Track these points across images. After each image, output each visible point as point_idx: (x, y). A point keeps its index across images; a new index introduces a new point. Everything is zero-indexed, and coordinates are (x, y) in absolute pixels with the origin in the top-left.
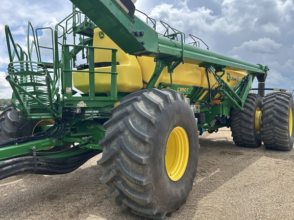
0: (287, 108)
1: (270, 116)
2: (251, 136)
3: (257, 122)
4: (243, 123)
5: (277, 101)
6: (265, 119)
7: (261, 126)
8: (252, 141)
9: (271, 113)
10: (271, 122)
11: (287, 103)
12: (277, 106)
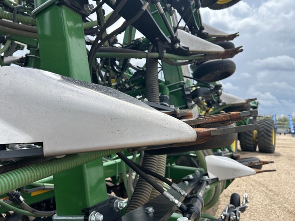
0: (271, 129)
1: (262, 133)
2: (251, 144)
3: (254, 137)
4: (247, 137)
5: (266, 124)
6: (259, 134)
7: (257, 138)
8: (252, 148)
9: (263, 131)
10: (263, 136)
11: (271, 125)
12: (266, 127)
